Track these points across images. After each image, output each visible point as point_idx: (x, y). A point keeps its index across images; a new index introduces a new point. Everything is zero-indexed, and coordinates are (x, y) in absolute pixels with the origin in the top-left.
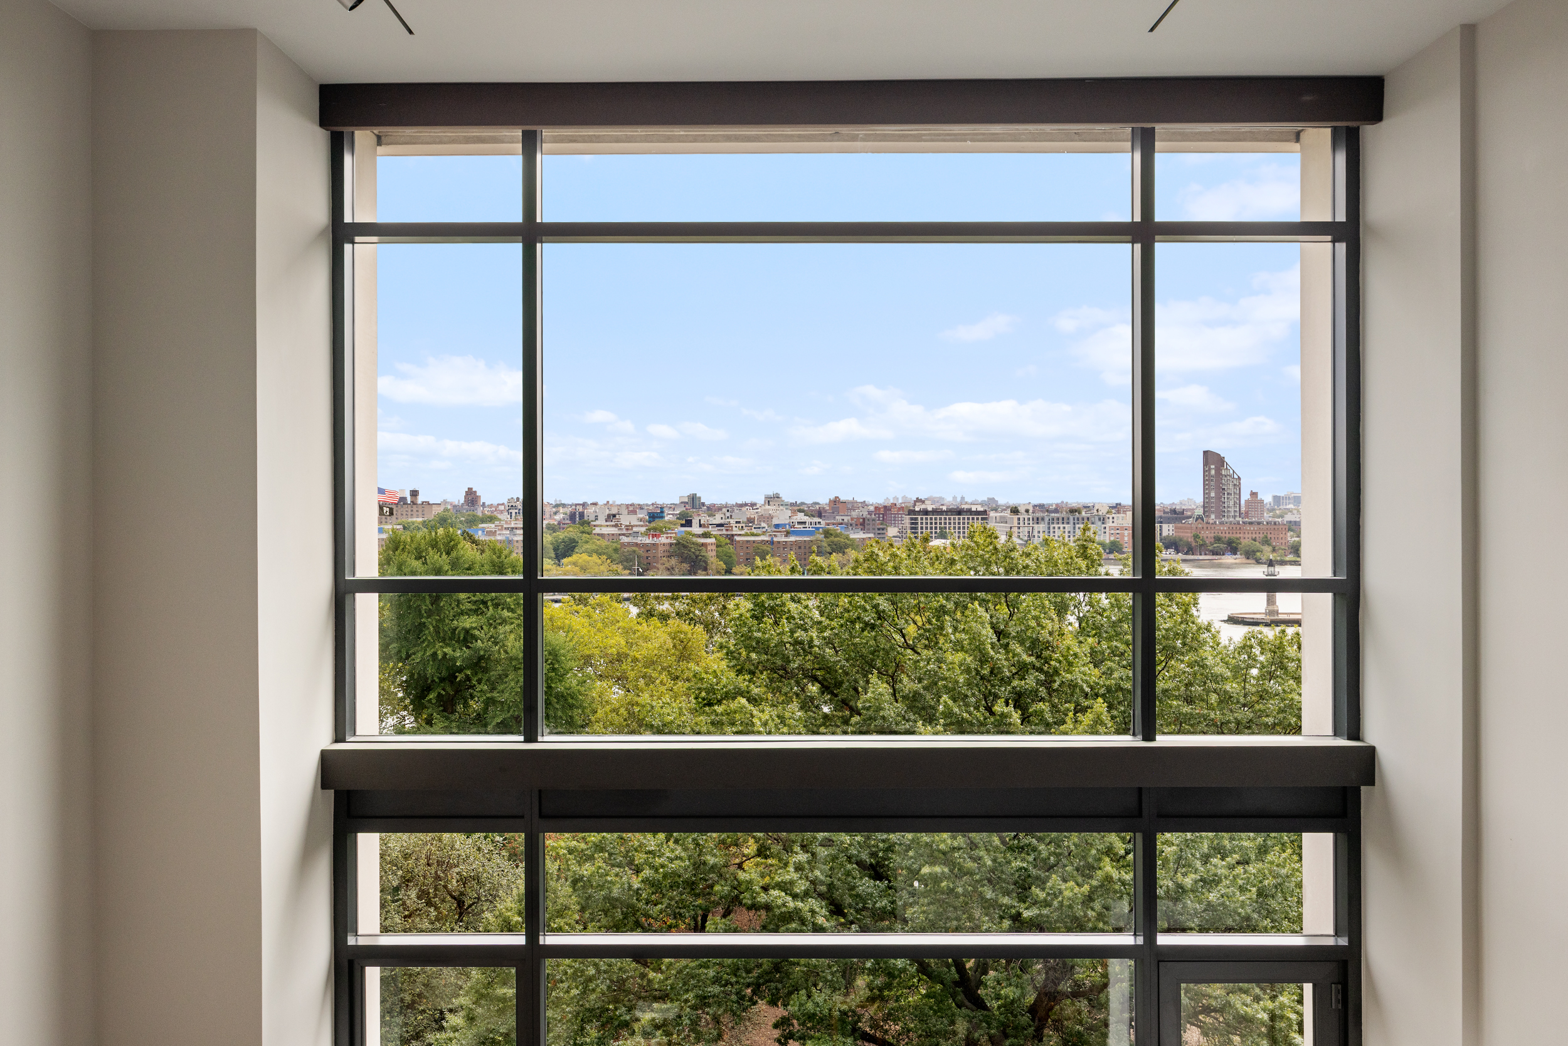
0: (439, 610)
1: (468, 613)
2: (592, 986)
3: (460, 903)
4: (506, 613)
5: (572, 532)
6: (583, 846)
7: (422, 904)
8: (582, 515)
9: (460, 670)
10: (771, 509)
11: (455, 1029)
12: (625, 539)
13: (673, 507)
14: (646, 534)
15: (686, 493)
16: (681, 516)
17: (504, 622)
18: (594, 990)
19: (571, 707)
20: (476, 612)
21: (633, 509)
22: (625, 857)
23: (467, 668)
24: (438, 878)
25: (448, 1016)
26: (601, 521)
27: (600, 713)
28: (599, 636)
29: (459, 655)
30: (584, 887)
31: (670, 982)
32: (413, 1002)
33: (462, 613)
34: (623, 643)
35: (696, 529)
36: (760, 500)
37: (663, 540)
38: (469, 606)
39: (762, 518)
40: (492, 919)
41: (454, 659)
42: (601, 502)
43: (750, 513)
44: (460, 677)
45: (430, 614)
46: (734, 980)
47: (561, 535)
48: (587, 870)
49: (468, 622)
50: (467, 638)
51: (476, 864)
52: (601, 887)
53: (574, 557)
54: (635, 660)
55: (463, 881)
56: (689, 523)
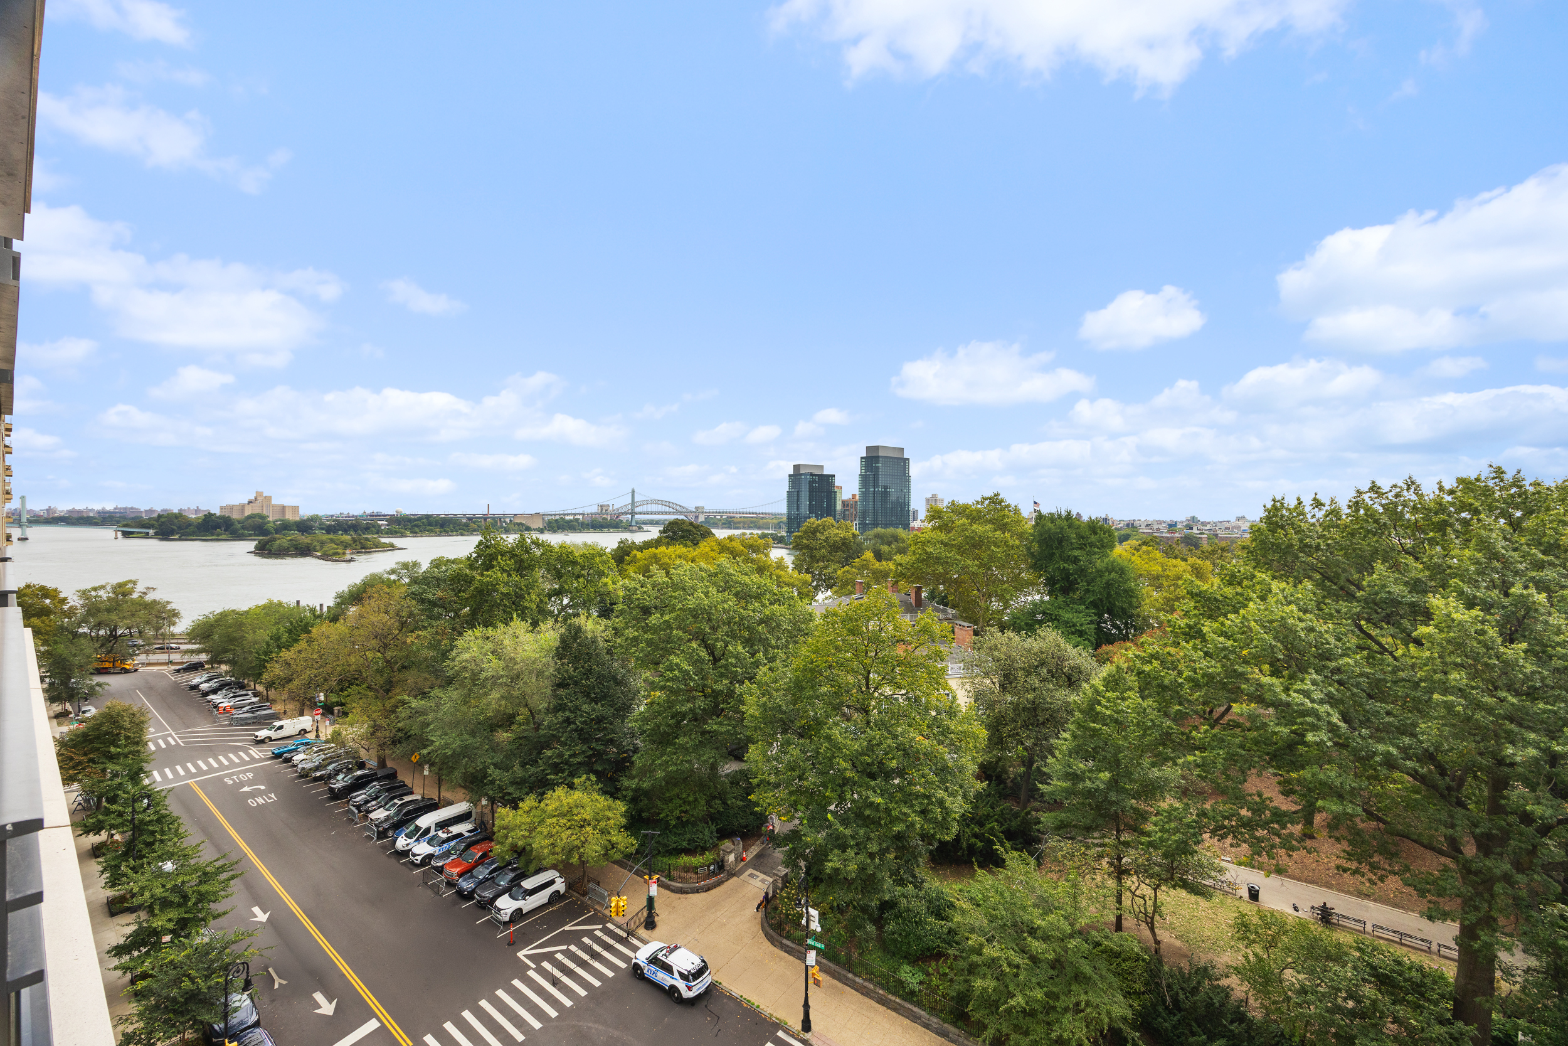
0: (1062, 547)
1: (1077, 549)
2: (1149, 732)
3: (1069, 679)
4: (1096, 550)
5: (1127, 531)
6: (1144, 654)
7: (1049, 676)
8: (1133, 524)
9: (1072, 574)
10: (1240, 523)
11: (1065, 740)
12: (1155, 534)
13: (1182, 522)
14: (1168, 532)
15: (1189, 516)
16: (1187, 526)
17: (1095, 553)
18: (1150, 735)
19: (1131, 597)
20: (1080, 549)
21: (1160, 522)
22: (1172, 665)
23: (1076, 574)
24: (1058, 665)
25: (1062, 732)
26: (1143, 527)
27: (1147, 601)
28: (1146, 566)
29: (1071, 567)
30: (1145, 677)
31: (1207, 740)
32: (1044, 722)
33: (1074, 549)
34: (1160, 569)
35: (1195, 531)
36: (1233, 520)
37: (1177, 535)
38: (1077, 546)
39: (1234, 527)
40: (1088, 688)
41: (1069, 570)
42: (1143, 519)
43: (1227, 525)
44: (1071, 578)
45: (1057, 548)
46: (1255, 748)
47: (1122, 532)
48: (1147, 668)
49: (1076, 553)
50: (1076, 560)
51: (1079, 661)
52: (1156, 678)
53: (1129, 542)
54: (1168, 576)
55: (1071, 668)
56: (1192, 529)
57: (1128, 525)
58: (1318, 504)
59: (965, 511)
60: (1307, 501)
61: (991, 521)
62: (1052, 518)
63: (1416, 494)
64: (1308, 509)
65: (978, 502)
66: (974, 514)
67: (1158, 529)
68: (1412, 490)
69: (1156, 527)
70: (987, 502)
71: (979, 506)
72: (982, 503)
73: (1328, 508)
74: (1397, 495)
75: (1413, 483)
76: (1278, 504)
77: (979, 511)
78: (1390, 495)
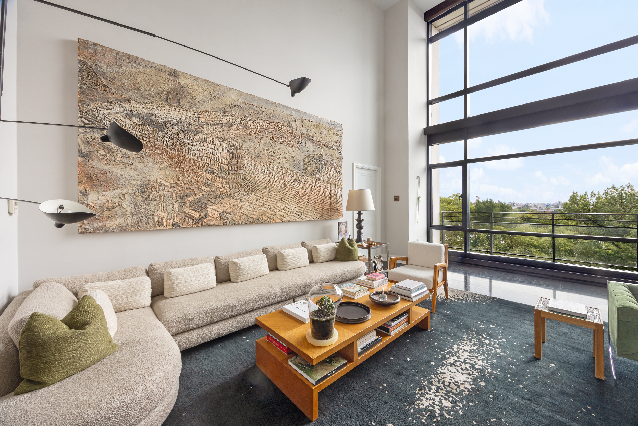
5: (524, 209)
8: (527, 206)
13: (554, 204)
14: (545, 209)
21: (542, 205)
26: (533, 207)
37: (550, 210)
56: (558, 207)
57: (525, 206)
58: (593, 194)
59: (445, 200)
60: (589, 194)
61: (456, 204)
62: (484, 203)
63: (631, 190)
64: (589, 196)
65: (450, 197)
66: (449, 201)
67: (540, 208)
68: (630, 188)
69: (539, 206)
70: (455, 196)
71: (451, 198)
72: (452, 197)
73: (597, 196)
74: (623, 190)
75: (630, 186)
76: (575, 195)
77: (451, 200)
78: (620, 190)
